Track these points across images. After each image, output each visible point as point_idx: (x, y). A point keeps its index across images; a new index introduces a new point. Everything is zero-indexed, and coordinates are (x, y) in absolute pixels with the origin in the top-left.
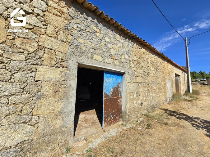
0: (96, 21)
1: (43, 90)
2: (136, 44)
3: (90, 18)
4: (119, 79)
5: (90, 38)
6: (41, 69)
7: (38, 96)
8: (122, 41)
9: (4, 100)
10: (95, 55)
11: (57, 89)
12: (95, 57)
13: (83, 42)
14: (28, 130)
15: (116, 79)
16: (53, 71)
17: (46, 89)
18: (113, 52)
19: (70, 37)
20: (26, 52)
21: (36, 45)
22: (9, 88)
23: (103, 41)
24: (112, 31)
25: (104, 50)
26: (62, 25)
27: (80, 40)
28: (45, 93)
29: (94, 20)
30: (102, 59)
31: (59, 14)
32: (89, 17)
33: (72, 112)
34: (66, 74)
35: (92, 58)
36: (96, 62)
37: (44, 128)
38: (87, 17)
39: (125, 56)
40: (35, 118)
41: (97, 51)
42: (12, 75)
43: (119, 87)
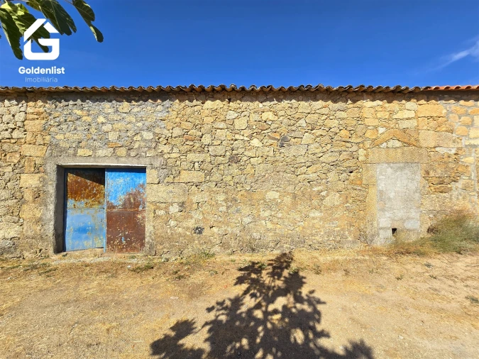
0: (79, 102)
1: (25, 196)
2: (180, 101)
3: (71, 102)
4: (139, 179)
5: (73, 128)
6: (23, 176)
7: (22, 201)
8: (136, 110)
9: (2, 203)
10: (79, 150)
11: (37, 195)
12: (80, 152)
13: (62, 138)
14: (16, 229)
15: (132, 179)
16: (32, 177)
17: (28, 196)
18: (112, 137)
19: (48, 138)
20: (12, 164)
21: (18, 156)
22: (5, 194)
23: (93, 125)
24: (111, 101)
25: (95, 137)
26: (40, 128)
27: (60, 137)
28: (27, 199)
29: (76, 101)
30: (91, 154)
31: (36, 117)
32: (69, 101)
33: (50, 220)
34: (44, 179)
35: (75, 155)
36: (81, 159)
37: (27, 231)
38: (67, 103)
39: (142, 136)
40: (21, 220)
41: (82, 144)
42: (6, 184)
43: (139, 192)
